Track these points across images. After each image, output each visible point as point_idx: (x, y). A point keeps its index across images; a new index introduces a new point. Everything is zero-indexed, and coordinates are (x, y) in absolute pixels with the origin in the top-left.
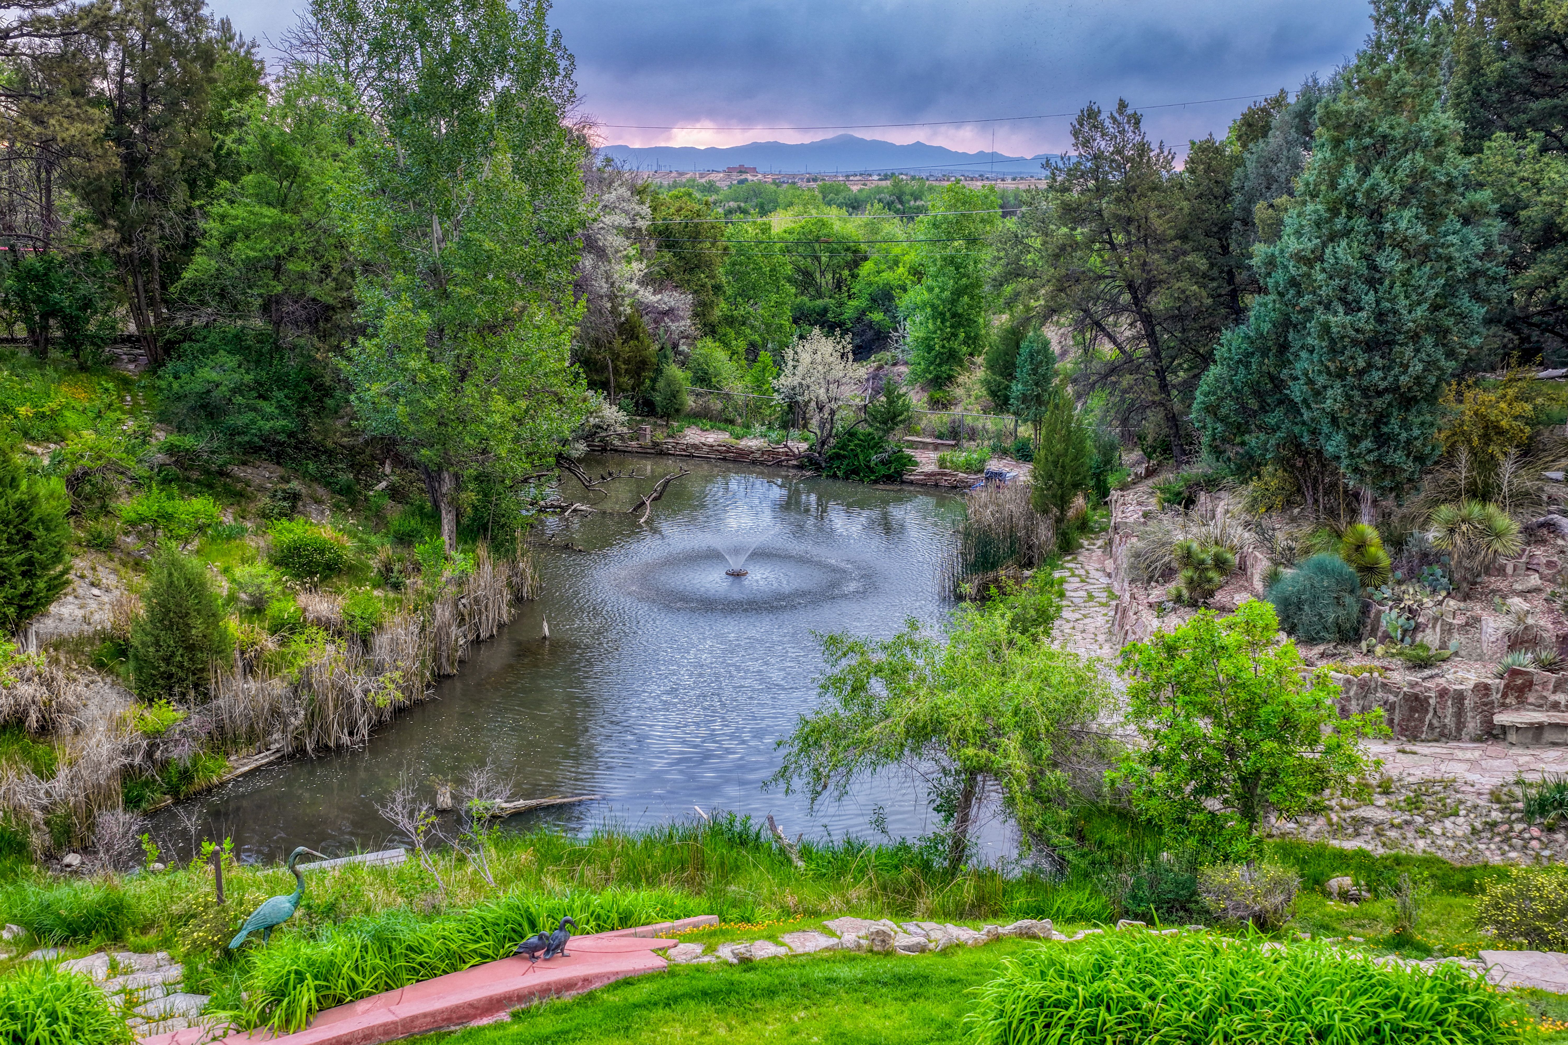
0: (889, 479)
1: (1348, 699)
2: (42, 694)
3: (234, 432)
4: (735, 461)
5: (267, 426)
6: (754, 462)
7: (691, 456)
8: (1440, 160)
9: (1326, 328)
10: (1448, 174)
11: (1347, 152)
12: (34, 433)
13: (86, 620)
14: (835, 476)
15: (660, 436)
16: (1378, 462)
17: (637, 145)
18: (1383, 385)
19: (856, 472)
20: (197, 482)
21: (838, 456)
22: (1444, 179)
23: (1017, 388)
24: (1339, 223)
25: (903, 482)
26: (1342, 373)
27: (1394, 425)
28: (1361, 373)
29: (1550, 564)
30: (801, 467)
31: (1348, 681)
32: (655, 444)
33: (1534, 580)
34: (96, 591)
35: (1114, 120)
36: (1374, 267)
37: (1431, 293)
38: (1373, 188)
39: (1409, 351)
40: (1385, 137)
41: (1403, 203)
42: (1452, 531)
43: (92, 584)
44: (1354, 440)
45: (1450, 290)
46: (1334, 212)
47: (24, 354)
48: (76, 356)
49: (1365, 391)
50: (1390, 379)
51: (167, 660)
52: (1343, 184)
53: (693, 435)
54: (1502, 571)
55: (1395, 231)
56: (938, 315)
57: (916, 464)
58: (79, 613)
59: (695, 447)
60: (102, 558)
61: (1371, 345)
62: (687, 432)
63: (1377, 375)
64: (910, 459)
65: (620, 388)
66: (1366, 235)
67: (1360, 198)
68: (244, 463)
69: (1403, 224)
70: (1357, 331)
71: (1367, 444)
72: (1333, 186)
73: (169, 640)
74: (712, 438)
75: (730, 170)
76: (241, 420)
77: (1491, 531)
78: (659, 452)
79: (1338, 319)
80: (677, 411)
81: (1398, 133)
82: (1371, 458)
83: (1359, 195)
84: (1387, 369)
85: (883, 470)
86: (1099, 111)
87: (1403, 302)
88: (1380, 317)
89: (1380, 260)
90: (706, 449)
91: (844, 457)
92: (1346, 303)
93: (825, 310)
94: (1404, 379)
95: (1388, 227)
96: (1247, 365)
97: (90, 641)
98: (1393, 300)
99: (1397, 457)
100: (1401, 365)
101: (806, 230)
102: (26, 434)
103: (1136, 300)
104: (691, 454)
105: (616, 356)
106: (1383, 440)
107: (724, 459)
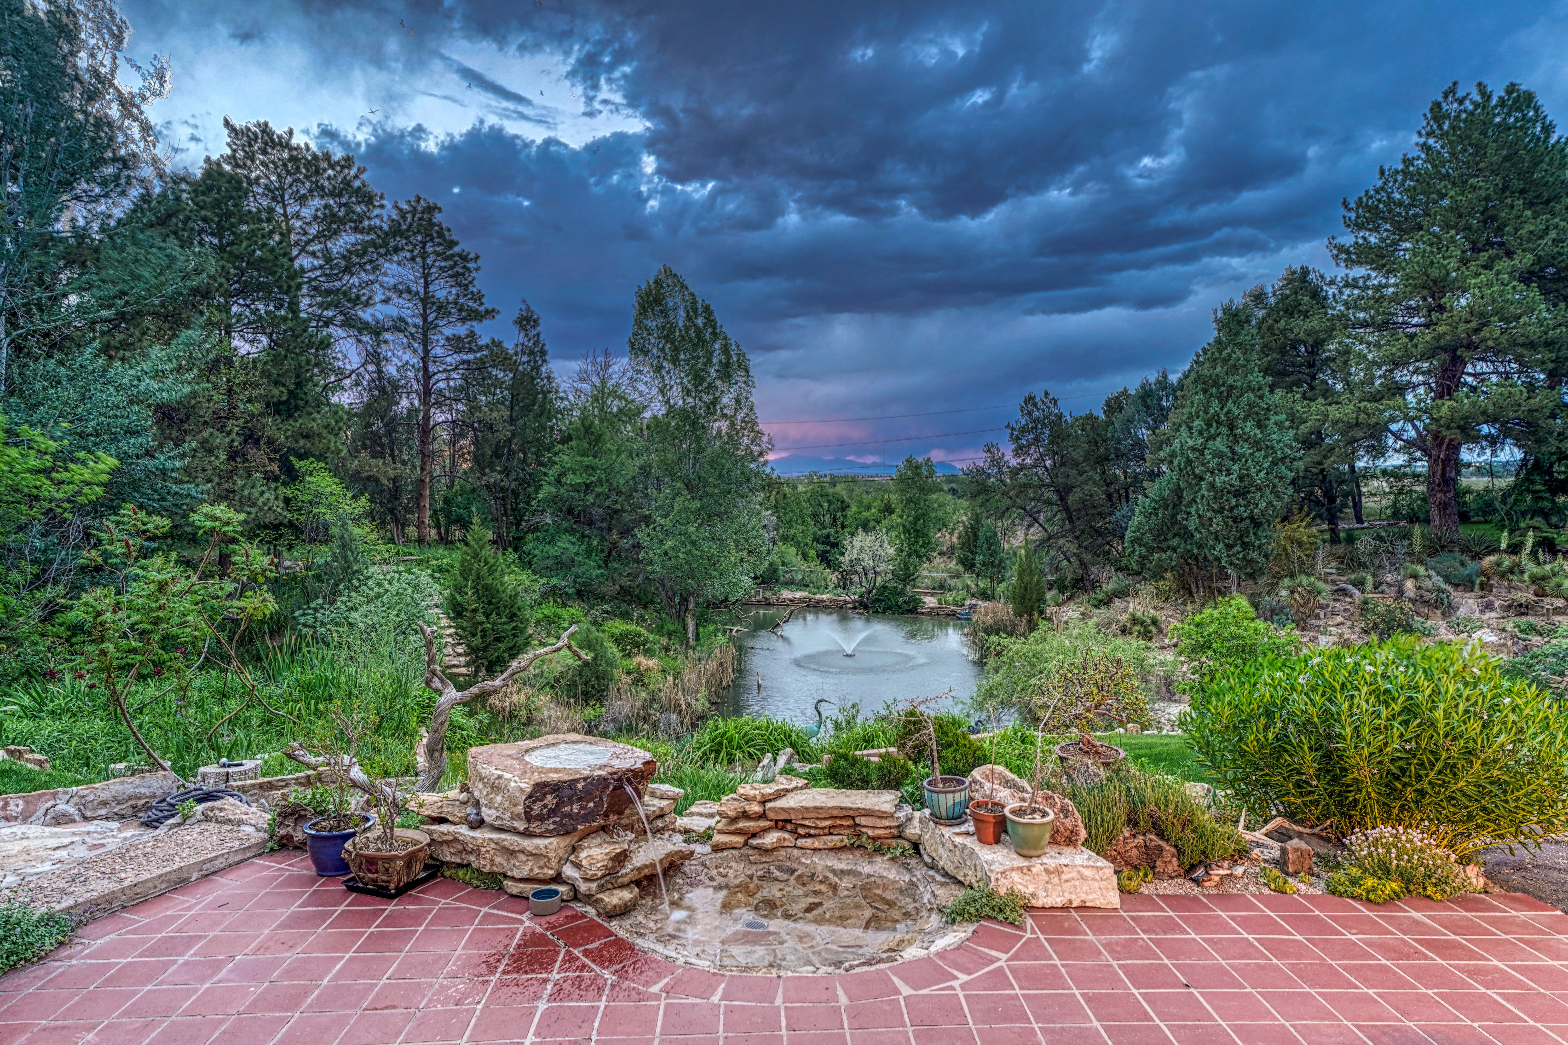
0: (909, 611)
4: (812, 606)
7: (785, 605)
8: (1261, 397)
9: (1212, 486)
11: (1211, 395)
14: (877, 611)
15: (769, 594)
16: (1244, 558)
18: (1244, 515)
19: (890, 608)
21: (878, 600)
23: (979, 558)
24: (1212, 431)
25: (918, 613)
26: (1221, 511)
27: (1251, 537)
28: (1231, 509)
29: (1346, 610)
30: (854, 608)
32: (766, 599)
33: (1339, 619)
36: (1233, 452)
37: (1266, 466)
38: (1228, 412)
39: (1257, 497)
40: (1231, 386)
41: (1245, 420)
42: (1292, 592)
44: (1229, 547)
45: (1275, 464)
46: (1209, 425)
49: (1234, 520)
50: (1248, 512)
52: (1212, 411)
53: (786, 594)
54: (1317, 617)
55: (1243, 434)
56: (906, 531)
57: (924, 603)
59: (787, 600)
61: (1238, 493)
62: (783, 592)
63: (1241, 510)
64: (919, 601)
66: (1228, 436)
67: (1223, 417)
69: (1247, 430)
70: (1230, 486)
72: (1206, 413)
74: (798, 595)
77: (1313, 591)
78: (769, 604)
79: (1220, 480)
80: (777, 580)
81: (1239, 384)
82: (1239, 556)
83: (1221, 416)
84: (1246, 506)
85: (906, 607)
86: (1034, 397)
87: (1253, 471)
88: (1241, 478)
89: (1237, 449)
90: (794, 601)
91: (882, 600)
93: (828, 536)
94: (1255, 512)
95: (1239, 431)
98: (1248, 469)
99: (1254, 555)
100: (1254, 504)
103: (1062, 499)
104: (787, 603)
106: (1245, 546)
107: (805, 606)
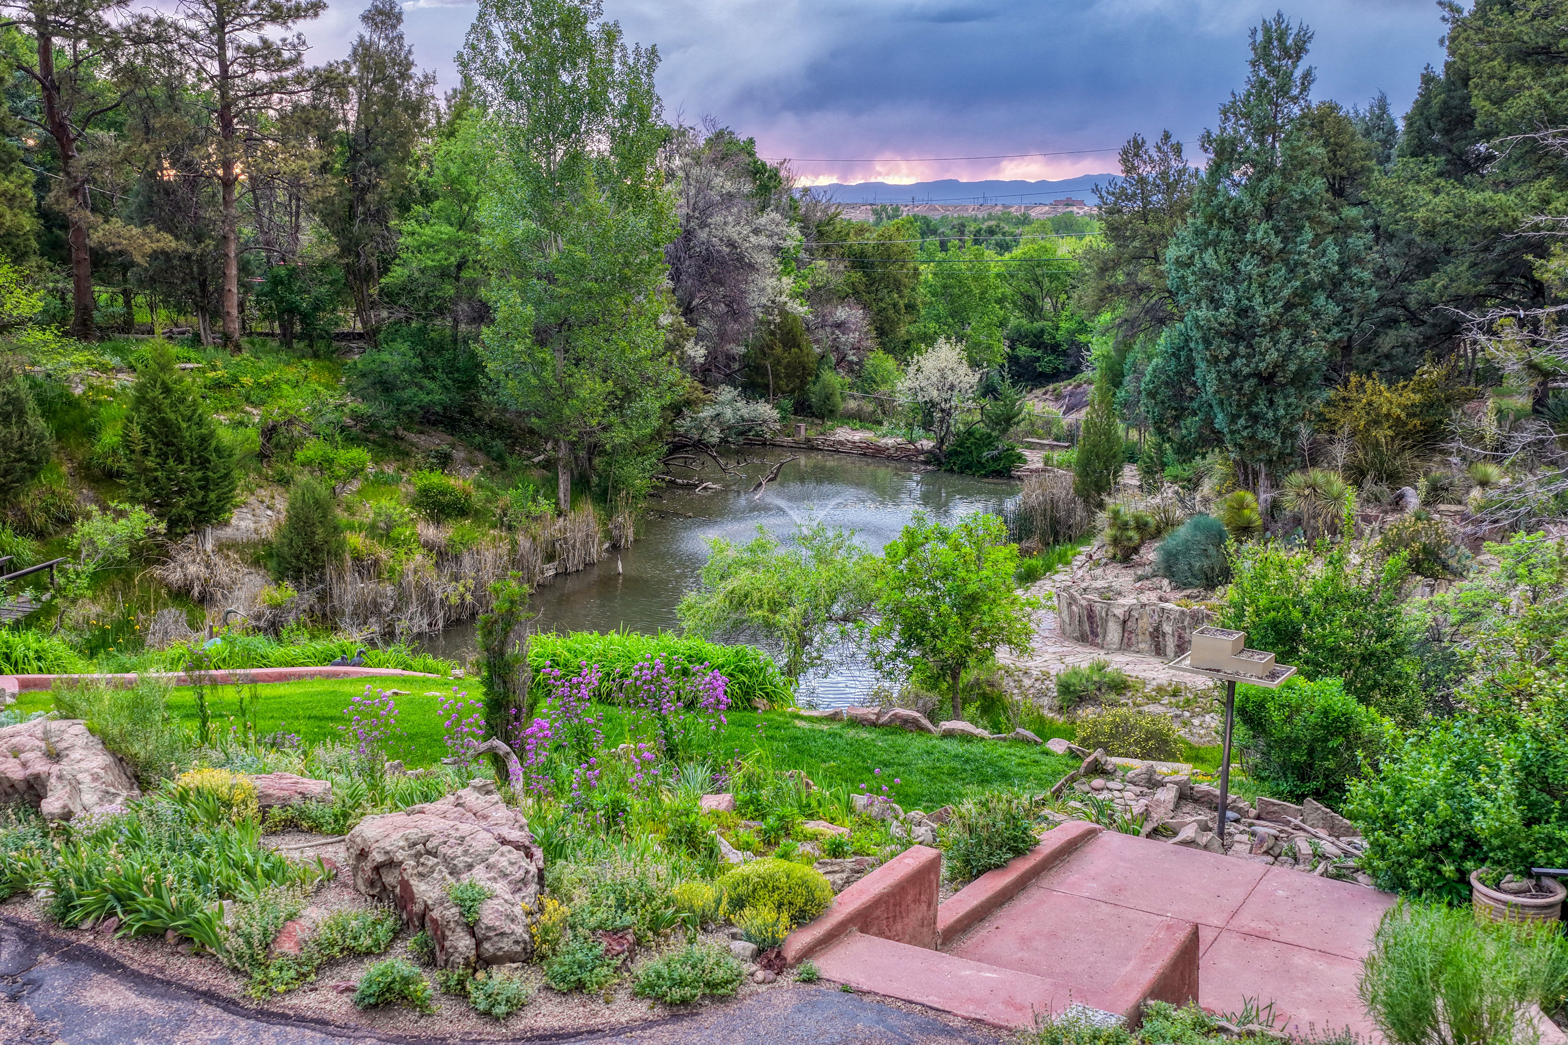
0: (998, 474)
1: (1184, 628)
2: (203, 572)
3: (400, 403)
4: (873, 456)
5: (427, 399)
6: (890, 458)
7: (837, 451)
10: (1302, 193)
12: (253, 398)
13: (256, 531)
14: (951, 471)
15: (812, 434)
17: (964, 180)
18: (1246, 371)
19: (969, 467)
20: (374, 442)
21: (956, 453)
22: (1298, 197)
24: (1212, 234)
25: (1011, 477)
27: (1261, 406)
30: (926, 463)
31: (1183, 613)
32: (808, 440)
34: (269, 512)
35: (1159, 149)
37: (1286, 293)
39: (1266, 342)
42: (1298, 495)
43: (268, 508)
45: (1306, 292)
47: (275, 344)
48: (311, 346)
49: (1235, 376)
50: (1253, 366)
51: (298, 558)
53: (844, 434)
55: (1255, 242)
57: (1025, 462)
58: (252, 526)
59: (841, 443)
60: (281, 490)
61: (1236, 336)
62: (838, 430)
63: (1239, 362)
64: (1020, 457)
65: (778, 389)
66: (1233, 244)
68: (422, 433)
69: (1259, 235)
70: (1221, 324)
71: (1242, 421)
73: (298, 542)
74: (858, 436)
75: (1057, 203)
76: (406, 394)
78: (810, 447)
80: (831, 412)
82: (1245, 434)
83: (1227, 210)
84: (1249, 357)
85: (993, 466)
86: (1144, 142)
88: (1240, 312)
90: (849, 445)
91: (961, 453)
92: (1212, 300)
93: (1042, 332)
94: (1262, 366)
95: (1249, 237)
96: (1178, 358)
97: (255, 545)
98: (1251, 298)
100: (1261, 354)
101: (1028, 256)
102: (247, 399)
104: (837, 449)
105: (778, 362)
106: (1254, 419)
107: (865, 454)
